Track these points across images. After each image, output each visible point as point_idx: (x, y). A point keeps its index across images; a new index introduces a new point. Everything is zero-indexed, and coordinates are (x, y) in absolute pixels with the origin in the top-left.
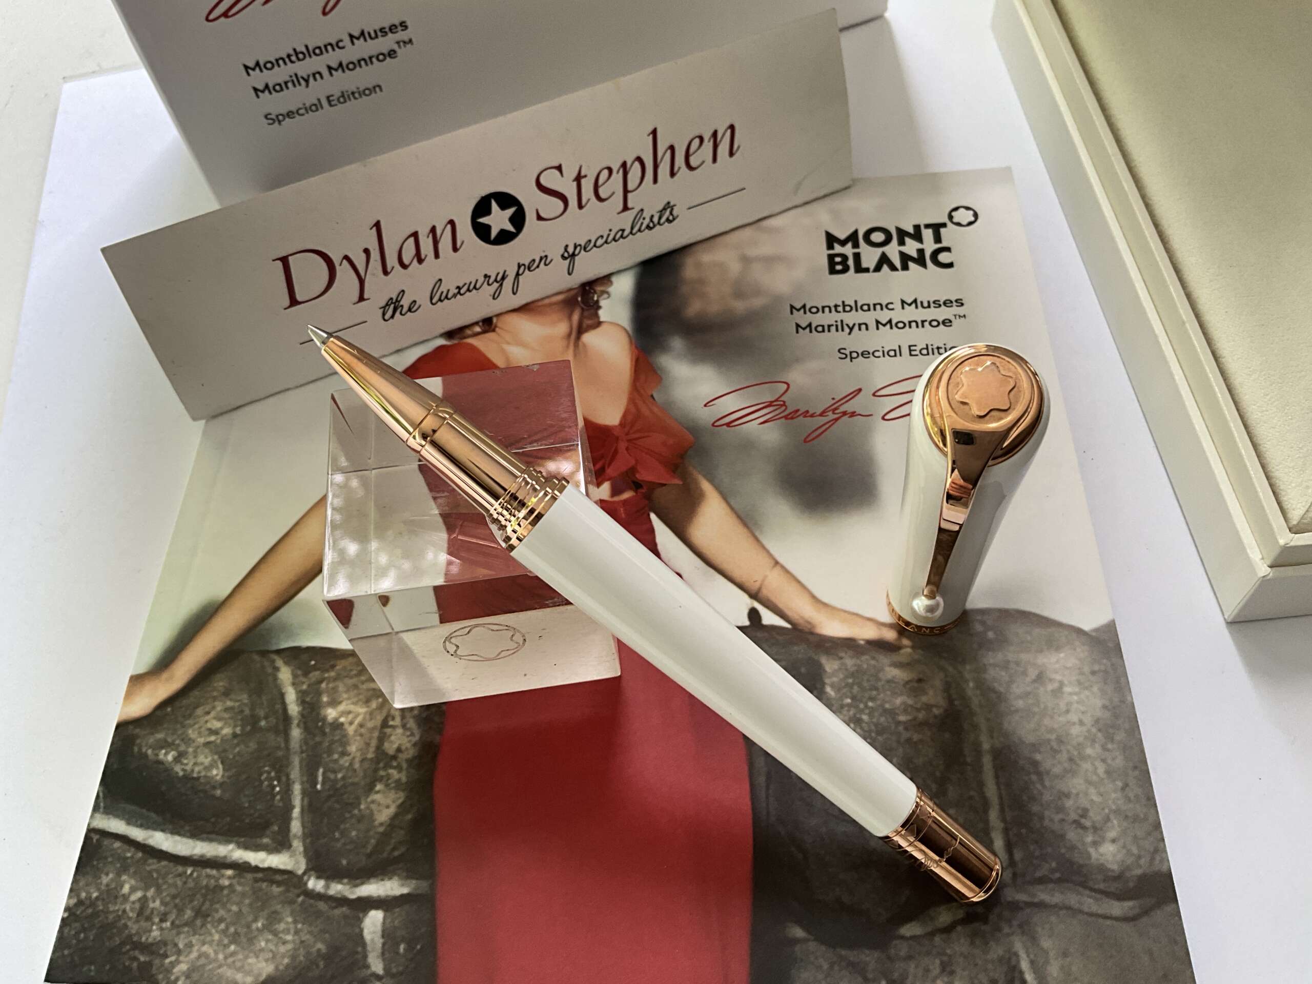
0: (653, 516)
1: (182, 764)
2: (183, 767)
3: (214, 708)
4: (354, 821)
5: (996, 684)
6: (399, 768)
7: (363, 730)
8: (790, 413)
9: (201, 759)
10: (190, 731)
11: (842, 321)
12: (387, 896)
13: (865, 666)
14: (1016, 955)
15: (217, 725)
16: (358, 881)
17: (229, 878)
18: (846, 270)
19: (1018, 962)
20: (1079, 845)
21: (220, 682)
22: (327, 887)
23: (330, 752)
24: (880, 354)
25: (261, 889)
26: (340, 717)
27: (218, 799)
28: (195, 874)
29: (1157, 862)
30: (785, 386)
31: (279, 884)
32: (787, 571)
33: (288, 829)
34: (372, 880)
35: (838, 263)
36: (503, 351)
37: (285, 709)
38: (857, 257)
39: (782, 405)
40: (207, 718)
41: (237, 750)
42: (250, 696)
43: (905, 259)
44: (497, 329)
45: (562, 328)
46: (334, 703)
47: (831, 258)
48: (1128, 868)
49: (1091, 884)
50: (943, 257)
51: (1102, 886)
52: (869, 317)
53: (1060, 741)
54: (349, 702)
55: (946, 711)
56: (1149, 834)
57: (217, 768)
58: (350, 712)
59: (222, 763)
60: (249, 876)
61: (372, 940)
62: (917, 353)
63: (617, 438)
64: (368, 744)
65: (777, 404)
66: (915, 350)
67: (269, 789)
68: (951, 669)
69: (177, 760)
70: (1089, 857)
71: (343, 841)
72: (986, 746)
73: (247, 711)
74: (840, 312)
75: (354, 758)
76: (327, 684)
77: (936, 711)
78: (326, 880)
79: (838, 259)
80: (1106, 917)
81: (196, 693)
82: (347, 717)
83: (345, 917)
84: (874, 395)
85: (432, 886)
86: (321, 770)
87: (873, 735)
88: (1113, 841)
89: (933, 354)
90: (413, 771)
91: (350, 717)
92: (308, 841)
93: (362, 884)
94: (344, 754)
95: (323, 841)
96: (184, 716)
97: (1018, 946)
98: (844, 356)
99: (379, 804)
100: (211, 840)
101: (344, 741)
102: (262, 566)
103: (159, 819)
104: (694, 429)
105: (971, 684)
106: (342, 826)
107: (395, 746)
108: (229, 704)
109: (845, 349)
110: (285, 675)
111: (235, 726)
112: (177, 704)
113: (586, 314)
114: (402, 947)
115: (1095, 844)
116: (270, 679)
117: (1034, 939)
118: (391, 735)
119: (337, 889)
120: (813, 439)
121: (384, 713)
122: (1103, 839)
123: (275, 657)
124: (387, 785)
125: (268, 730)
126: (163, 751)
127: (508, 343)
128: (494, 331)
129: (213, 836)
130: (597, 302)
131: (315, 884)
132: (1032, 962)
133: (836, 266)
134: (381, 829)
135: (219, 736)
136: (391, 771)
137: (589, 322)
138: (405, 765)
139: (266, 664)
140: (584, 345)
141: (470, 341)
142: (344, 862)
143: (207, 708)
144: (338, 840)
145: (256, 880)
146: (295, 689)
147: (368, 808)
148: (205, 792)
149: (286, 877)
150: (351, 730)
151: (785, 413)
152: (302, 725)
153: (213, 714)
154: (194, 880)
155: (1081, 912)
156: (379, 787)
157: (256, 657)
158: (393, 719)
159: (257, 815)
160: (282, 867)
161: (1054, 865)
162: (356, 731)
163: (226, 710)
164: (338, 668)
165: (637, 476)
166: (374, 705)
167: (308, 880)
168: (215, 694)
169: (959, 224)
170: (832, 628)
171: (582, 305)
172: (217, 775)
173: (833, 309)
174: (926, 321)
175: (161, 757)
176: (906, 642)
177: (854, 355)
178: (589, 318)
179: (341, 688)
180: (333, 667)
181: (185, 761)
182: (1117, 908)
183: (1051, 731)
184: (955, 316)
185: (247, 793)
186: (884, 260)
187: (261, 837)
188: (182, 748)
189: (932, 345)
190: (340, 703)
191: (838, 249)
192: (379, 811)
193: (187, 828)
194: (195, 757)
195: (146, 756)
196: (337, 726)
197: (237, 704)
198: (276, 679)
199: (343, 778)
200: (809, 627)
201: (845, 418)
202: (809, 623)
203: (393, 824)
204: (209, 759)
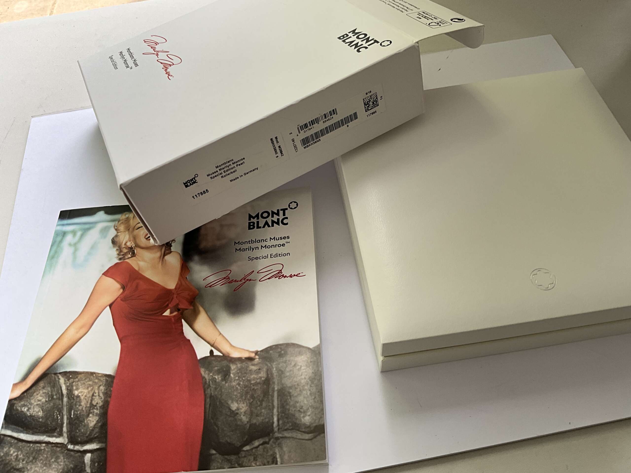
0: (183, 320)
1: (29, 411)
2: (30, 412)
3: (40, 393)
4: (83, 426)
5: (282, 369)
6: (97, 409)
7: (86, 398)
8: (230, 282)
9: (35, 409)
10: (32, 401)
11: (250, 247)
12: (92, 449)
13: (243, 366)
14: (276, 453)
15: (40, 398)
16: (84, 445)
17: (44, 446)
18: (254, 228)
19: (276, 455)
20: (299, 418)
21: (41, 384)
22: (74, 447)
23: (76, 405)
24: (261, 258)
25: (54, 449)
26: (79, 393)
27: (40, 422)
28: (33, 446)
29: (320, 421)
30: (230, 271)
31: (59, 447)
32: (223, 336)
33: (62, 430)
34: (88, 444)
35: (252, 225)
36: (138, 265)
37: (62, 392)
38: (258, 223)
39: (228, 278)
40: (37, 396)
41: (47, 406)
42: (51, 388)
43: (273, 222)
44: (136, 256)
45: (158, 254)
46: (77, 389)
47: (249, 223)
48: (312, 424)
49: (300, 430)
50: (285, 221)
51: (303, 430)
52: (259, 245)
53: (298, 385)
54: (82, 389)
55: (266, 379)
56: (320, 412)
57: (41, 412)
58: (82, 392)
59: (42, 410)
60: (50, 445)
61: (87, 463)
62: (273, 256)
63: (174, 294)
64: (87, 402)
65: (227, 278)
66: (272, 256)
67: (56, 418)
68: (269, 365)
69: (28, 410)
70: (301, 420)
71: (79, 433)
72: (276, 389)
73: (50, 393)
74: (250, 243)
75: (83, 407)
76: (75, 383)
77: (263, 379)
78: (74, 445)
79: (252, 224)
80: (303, 440)
81: (34, 388)
82: (81, 394)
83: (79, 456)
84: (258, 273)
85: (106, 445)
86: (73, 411)
87: (243, 388)
88: (309, 415)
89: (278, 257)
90: (101, 410)
91: (82, 394)
92: (68, 433)
93: (85, 446)
94: (80, 405)
95: (73, 433)
96: (30, 396)
97: (277, 451)
98: (250, 259)
99: (90, 421)
100: (38, 435)
101: (80, 401)
102: (56, 344)
103: (22, 430)
104: (199, 289)
105: (274, 369)
106: (79, 428)
107: (96, 402)
108: (44, 391)
109: (250, 257)
110: (62, 380)
111: (46, 398)
112: (28, 392)
113: (167, 249)
114: (96, 464)
115: (304, 417)
116: (57, 382)
117: (282, 448)
118: (95, 399)
119: (77, 448)
120: (237, 290)
121: (93, 391)
122: (306, 415)
123: (59, 375)
124: (93, 415)
125: (57, 399)
126: (23, 408)
127: (140, 261)
128: (135, 256)
129: (39, 434)
130: (171, 244)
131: (70, 447)
132: (280, 455)
133: (251, 226)
134: (91, 429)
135: (41, 402)
136: (94, 410)
137: (167, 252)
138: (99, 408)
139: (56, 377)
140: (165, 260)
141: (127, 260)
142: (79, 439)
143: (38, 393)
144: (78, 433)
145: (52, 447)
146: (65, 385)
147: (87, 422)
148: (37, 420)
149: (61, 445)
150: (82, 398)
151: (229, 281)
152: (67, 397)
153: (39, 395)
154: (33, 448)
155: (296, 438)
156: (91, 415)
157: (53, 375)
158: (96, 393)
159: (52, 426)
160: (60, 442)
161: (290, 424)
162: (84, 398)
163: (43, 393)
164: (78, 377)
165: (179, 306)
166: (90, 389)
167: (68, 445)
168: (40, 388)
169: (291, 208)
170: (235, 354)
171: (166, 246)
172: (40, 414)
173: (248, 242)
174: (277, 245)
175: (23, 409)
176: (257, 357)
177: (253, 259)
178: (168, 250)
179: (80, 384)
180: (77, 377)
181: (30, 411)
182: (307, 436)
183: (296, 382)
184: (286, 242)
185: (50, 419)
186: (267, 223)
187: (54, 433)
188: (29, 406)
189: (278, 253)
190: (79, 389)
191: (252, 220)
192: (91, 423)
193: (31, 432)
194: (33, 409)
195: (18, 410)
196: (78, 396)
197: (47, 391)
198: (59, 382)
199: (80, 413)
200: (228, 354)
201: (248, 281)
202: (228, 353)
203: (94, 427)
204: (38, 409)
